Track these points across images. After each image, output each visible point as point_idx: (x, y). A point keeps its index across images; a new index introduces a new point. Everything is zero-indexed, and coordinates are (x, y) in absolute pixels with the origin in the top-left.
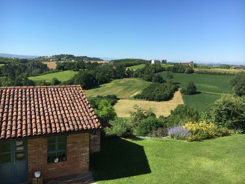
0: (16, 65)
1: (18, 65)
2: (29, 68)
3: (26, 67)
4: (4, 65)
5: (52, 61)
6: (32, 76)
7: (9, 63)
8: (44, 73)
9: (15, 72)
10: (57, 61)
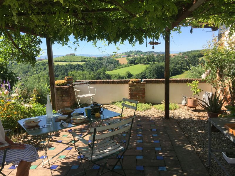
0: (94, 62)
1: (96, 62)
2: (104, 64)
3: (102, 64)
4: (85, 63)
5: (123, 57)
6: (108, 71)
7: (89, 61)
8: (117, 68)
9: (94, 68)
10: (127, 57)
